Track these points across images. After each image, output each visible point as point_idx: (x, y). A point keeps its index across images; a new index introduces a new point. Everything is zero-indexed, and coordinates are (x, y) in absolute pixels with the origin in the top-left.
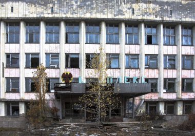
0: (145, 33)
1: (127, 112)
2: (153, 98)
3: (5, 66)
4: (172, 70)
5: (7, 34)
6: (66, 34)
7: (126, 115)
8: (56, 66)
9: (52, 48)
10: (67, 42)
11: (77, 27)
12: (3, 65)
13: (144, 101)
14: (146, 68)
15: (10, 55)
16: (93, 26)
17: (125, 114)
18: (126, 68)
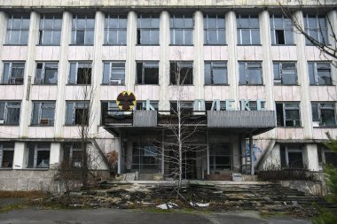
0: (272, 26)
1: (244, 163)
2: (294, 138)
3: (32, 82)
4: (325, 87)
5: (41, 32)
6: (139, 32)
7: (244, 168)
8: (120, 82)
9: (114, 53)
10: (139, 43)
11: (156, 20)
12: (29, 80)
13: (276, 143)
14: (276, 84)
15: (44, 64)
16: (182, 17)
17: (241, 167)
18: (240, 84)
